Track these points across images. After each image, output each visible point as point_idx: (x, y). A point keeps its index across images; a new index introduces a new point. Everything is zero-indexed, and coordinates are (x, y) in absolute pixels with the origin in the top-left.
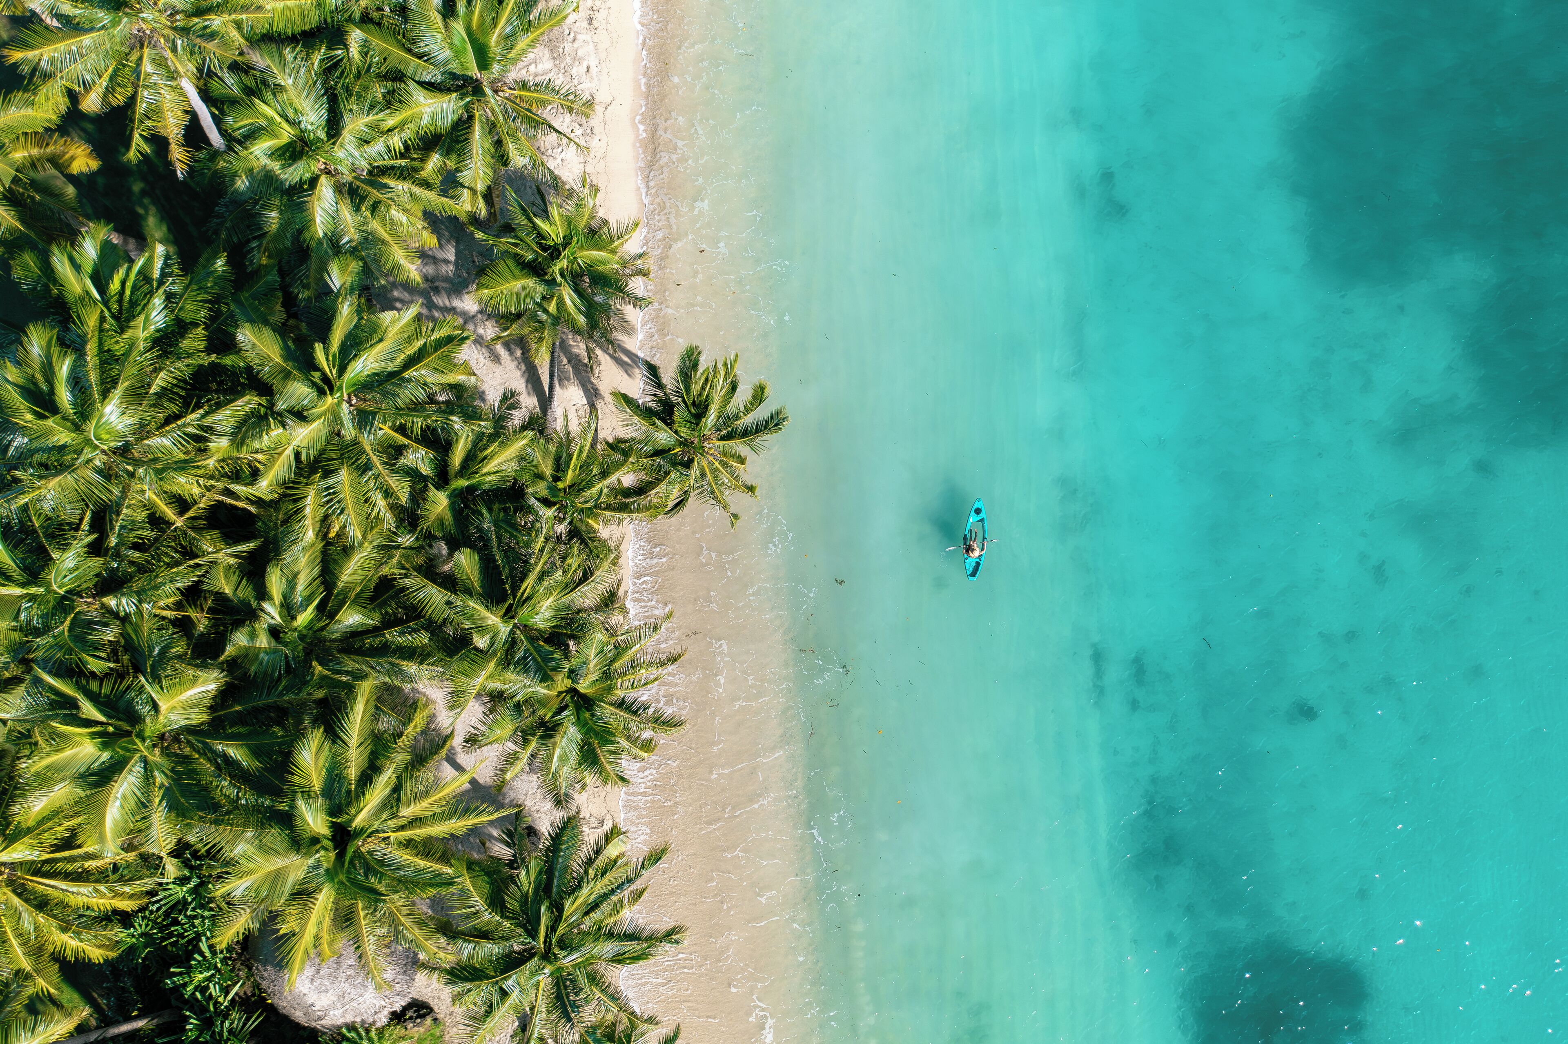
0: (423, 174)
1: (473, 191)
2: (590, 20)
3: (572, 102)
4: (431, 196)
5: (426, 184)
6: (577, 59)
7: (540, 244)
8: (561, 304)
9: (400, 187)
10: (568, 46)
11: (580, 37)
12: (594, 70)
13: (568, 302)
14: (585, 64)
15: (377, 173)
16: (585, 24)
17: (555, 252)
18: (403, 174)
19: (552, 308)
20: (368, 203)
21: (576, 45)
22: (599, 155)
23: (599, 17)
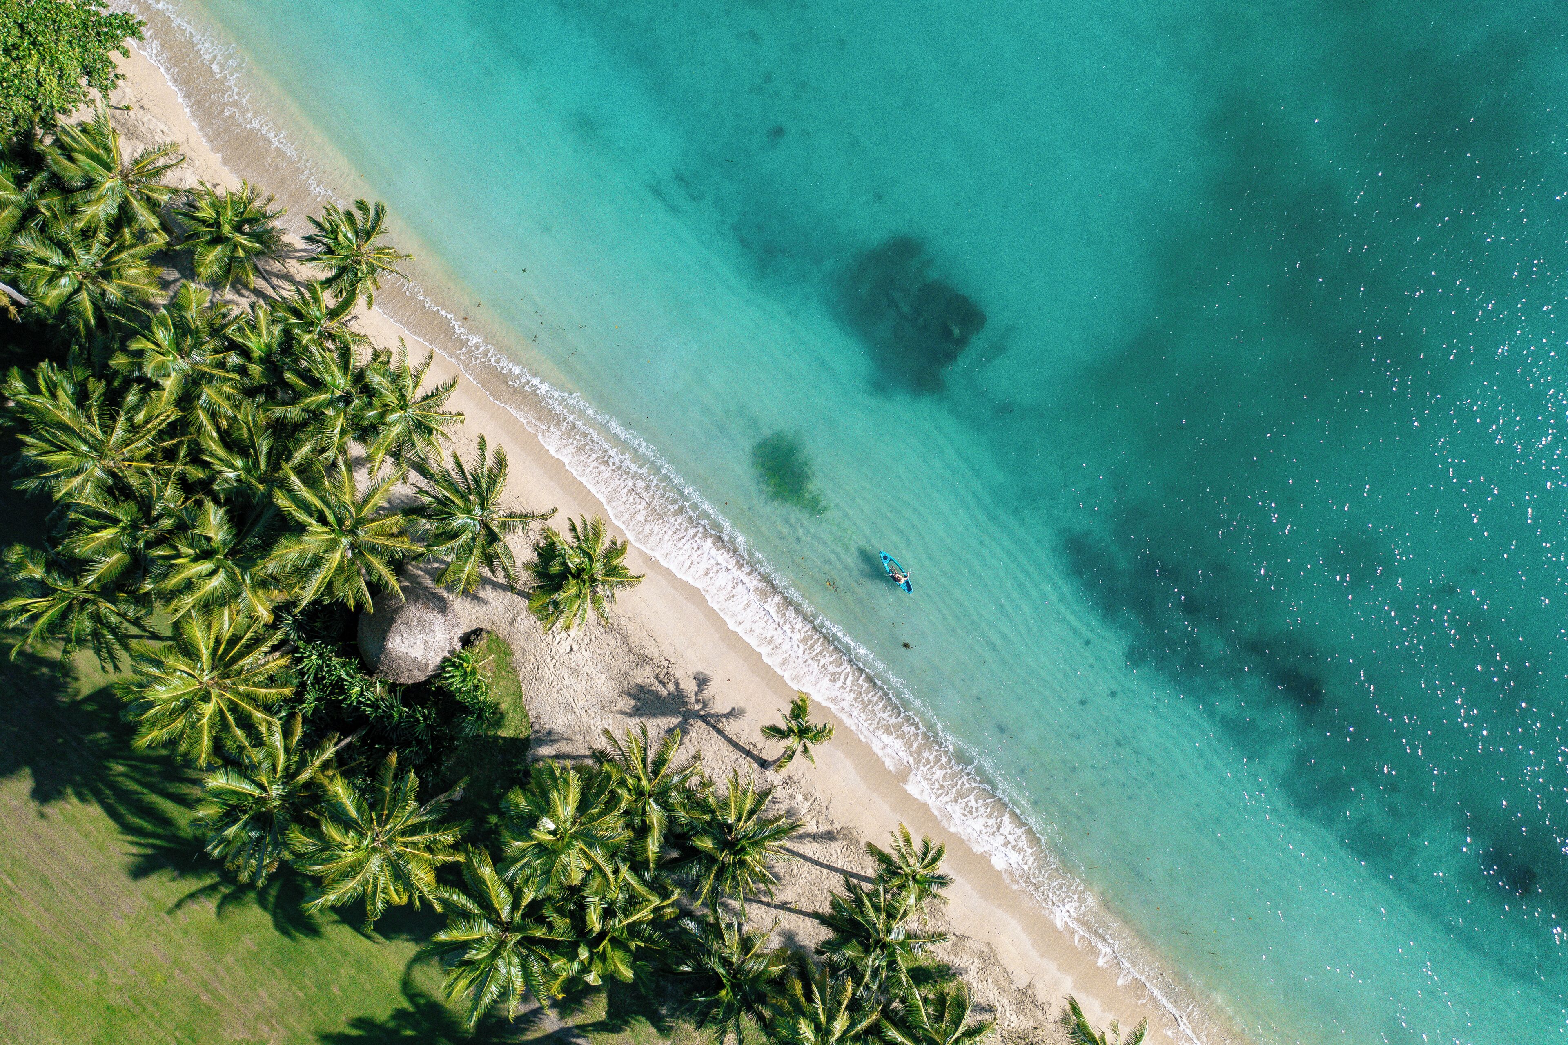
0: (127, 243)
1: (155, 231)
2: (142, 107)
3: (164, 150)
4: (141, 249)
5: (132, 246)
6: (151, 132)
7: (208, 226)
8: (244, 248)
9: (124, 255)
10: (143, 129)
11: (145, 119)
12: (165, 130)
13: (244, 242)
14: (159, 130)
15: (107, 260)
16: (142, 112)
17: (217, 224)
18: (121, 248)
19: (241, 253)
20: (114, 273)
21: (146, 125)
22: (204, 168)
23: (145, 102)
